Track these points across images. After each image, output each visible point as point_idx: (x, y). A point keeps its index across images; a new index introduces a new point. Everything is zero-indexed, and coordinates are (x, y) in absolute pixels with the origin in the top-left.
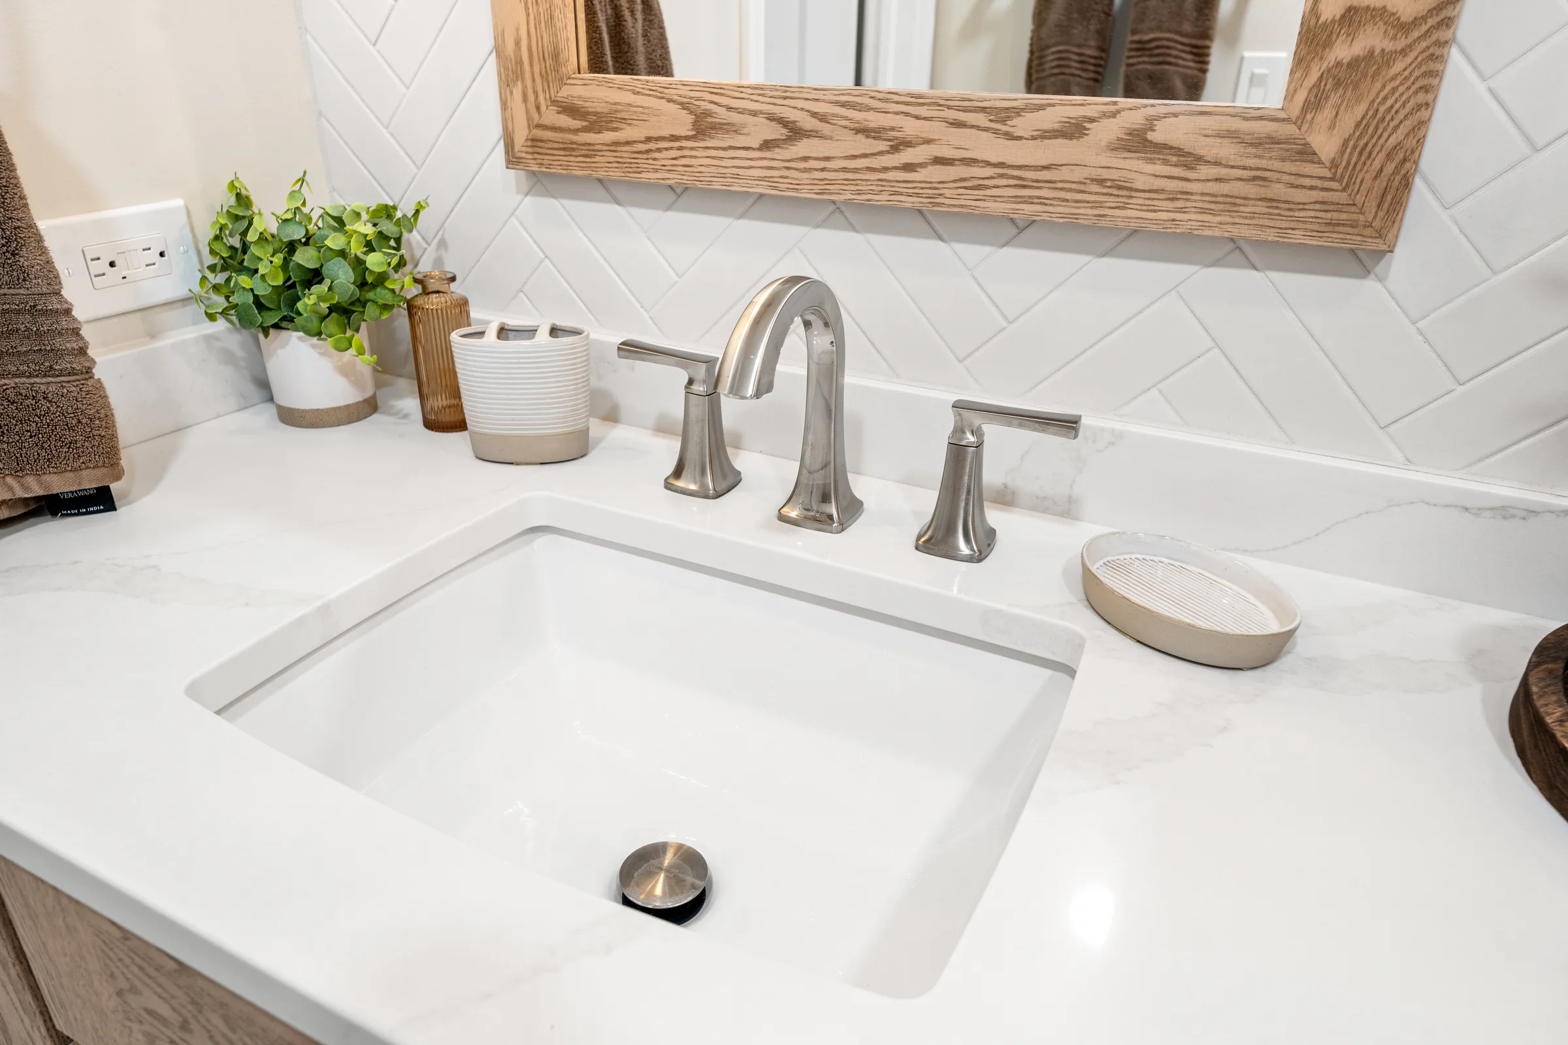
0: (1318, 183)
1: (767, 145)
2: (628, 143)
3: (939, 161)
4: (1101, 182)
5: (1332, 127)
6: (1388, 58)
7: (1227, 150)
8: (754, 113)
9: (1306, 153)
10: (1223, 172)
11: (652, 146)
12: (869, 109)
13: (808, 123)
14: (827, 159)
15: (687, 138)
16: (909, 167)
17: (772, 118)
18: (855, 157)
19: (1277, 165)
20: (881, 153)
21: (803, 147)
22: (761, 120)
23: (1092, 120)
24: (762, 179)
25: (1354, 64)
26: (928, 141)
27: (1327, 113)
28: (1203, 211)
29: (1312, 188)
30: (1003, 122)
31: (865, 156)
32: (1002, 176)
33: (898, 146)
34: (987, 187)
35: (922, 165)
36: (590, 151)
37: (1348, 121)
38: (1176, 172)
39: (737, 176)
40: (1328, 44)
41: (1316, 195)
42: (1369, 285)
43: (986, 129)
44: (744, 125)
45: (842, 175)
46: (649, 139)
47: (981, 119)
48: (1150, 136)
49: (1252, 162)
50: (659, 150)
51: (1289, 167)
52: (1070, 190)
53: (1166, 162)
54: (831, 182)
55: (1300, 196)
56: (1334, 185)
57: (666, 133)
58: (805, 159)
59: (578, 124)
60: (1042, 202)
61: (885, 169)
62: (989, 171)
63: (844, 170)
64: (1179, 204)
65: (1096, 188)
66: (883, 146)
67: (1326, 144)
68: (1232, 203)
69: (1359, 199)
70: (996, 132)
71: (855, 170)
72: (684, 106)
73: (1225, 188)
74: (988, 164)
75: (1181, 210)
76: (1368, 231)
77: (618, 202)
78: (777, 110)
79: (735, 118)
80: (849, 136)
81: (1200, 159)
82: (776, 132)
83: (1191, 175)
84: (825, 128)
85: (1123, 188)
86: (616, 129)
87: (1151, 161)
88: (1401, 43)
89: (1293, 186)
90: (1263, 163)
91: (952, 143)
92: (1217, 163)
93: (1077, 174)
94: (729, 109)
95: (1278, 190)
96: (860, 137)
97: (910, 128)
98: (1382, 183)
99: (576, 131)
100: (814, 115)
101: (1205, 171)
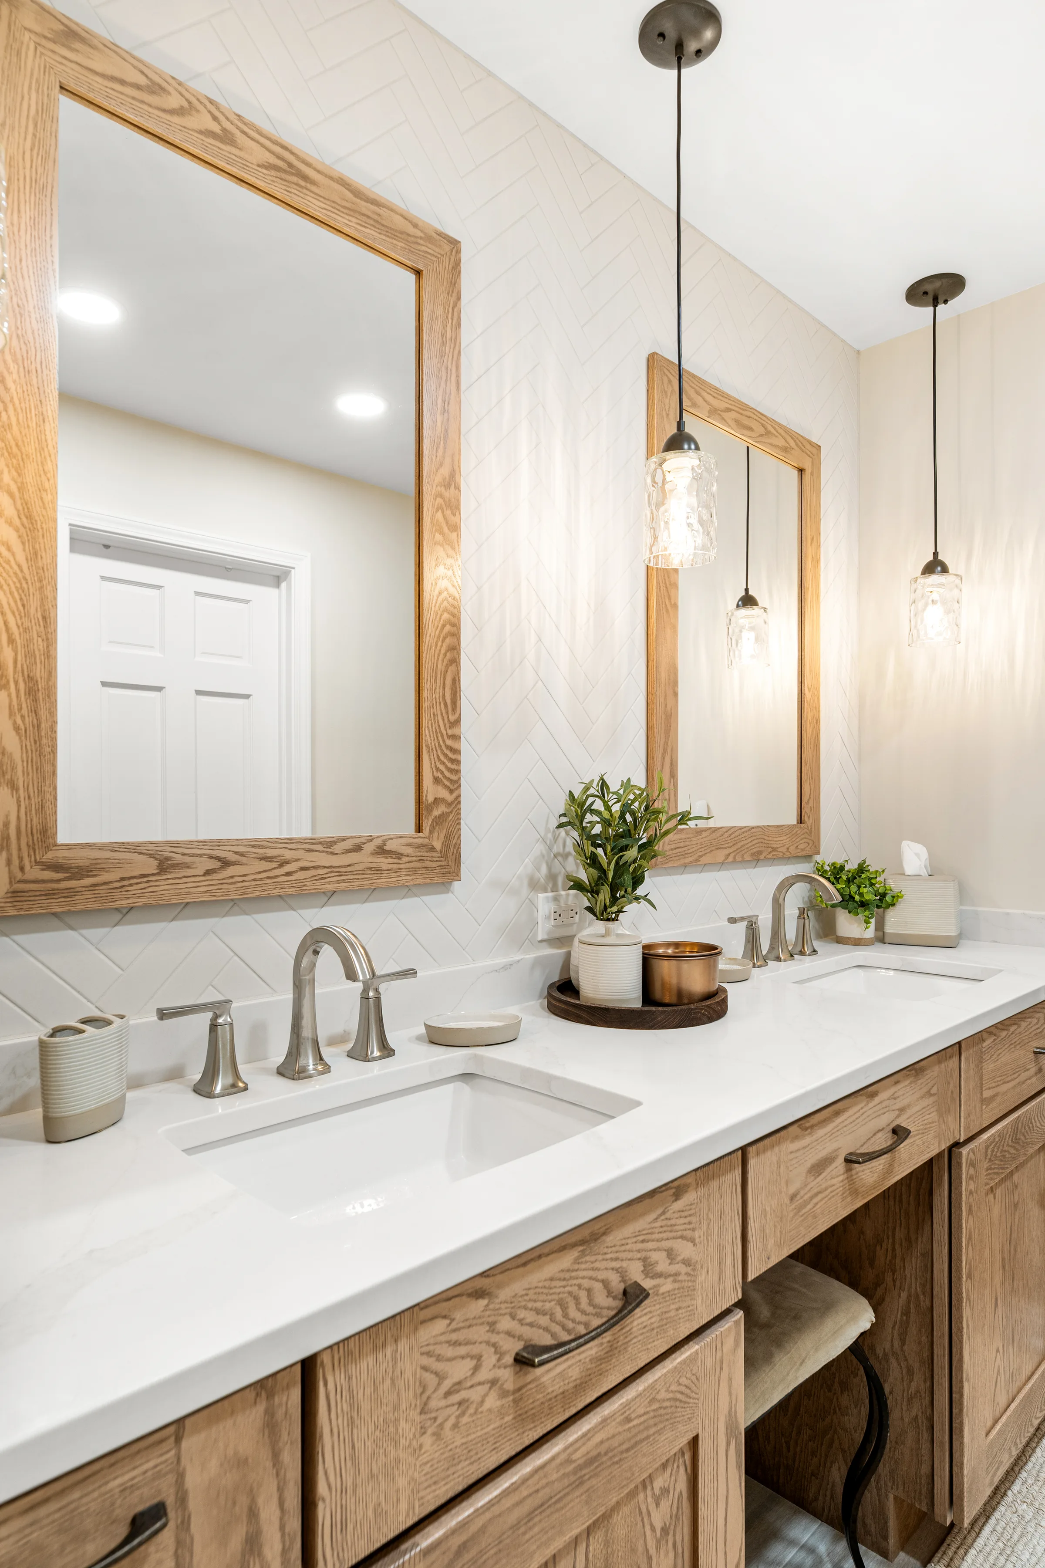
0: (438, 859)
1: (208, 872)
2: (105, 883)
3: (303, 869)
4: (370, 869)
5: (438, 839)
6: (448, 814)
7: (409, 850)
8: (200, 856)
9: (433, 849)
10: (410, 859)
11: (126, 883)
12: (267, 847)
13: (233, 857)
14: (245, 875)
15: (153, 875)
16: (288, 874)
17: (211, 857)
18: (260, 872)
19: (426, 854)
20: (274, 869)
21: (230, 871)
22: (203, 859)
23: (364, 843)
24: (206, 892)
25: (440, 817)
26: (297, 860)
27: (436, 834)
28: (407, 875)
29: (437, 861)
30: (330, 848)
31: (265, 871)
32: (331, 872)
33: (283, 864)
34: (325, 878)
35: (295, 872)
36: (71, 893)
37: (442, 835)
38: (396, 861)
39: (189, 893)
40: (432, 811)
41: (439, 863)
42: (450, 895)
43: (323, 852)
44: (193, 863)
45: (254, 883)
46: (122, 879)
47: (319, 847)
48: (386, 848)
49: (418, 854)
50: (131, 885)
51: (429, 854)
52: (359, 874)
53: (392, 858)
54: (247, 887)
55: (434, 864)
56: (442, 859)
57: (136, 873)
58: (232, 877)
59: (60, 876)
60: (349, 881)
61: (277, 876)
62: (325, 871)
63: (255, 880)
64: (398, 874)
65: (369, 872)
66: (275, 865)
67: (438, 845)
68: (414, 871)
69: (450, 863)
70: (327, 852)
71: (261, 879)
72: (151, 856)
73: (412, 865)
74: (325, 867)
75: (399, 876)
76: (454, 874)
77: (72, 929)
78: (215, 853)
79: (187, 859)
80: (257, 862)
81: (402, 855)
82: (214, 864)
83: (400, 861)
84: (243, 860)
85: (379, 870)
86: (95, 876)
87: (386, 858)
88: (450, 810)
89: (431, 861)
90: (421, 854)
91: (309, 859)
92: (408, 856)
93: (361, 867)
94: (183, 854)
95: (428, 864)
96: (263, 862)
97: (288, 854)
98: (454, 857)
99: (58, 881)
100: (236, 853)
101: (405, 859)
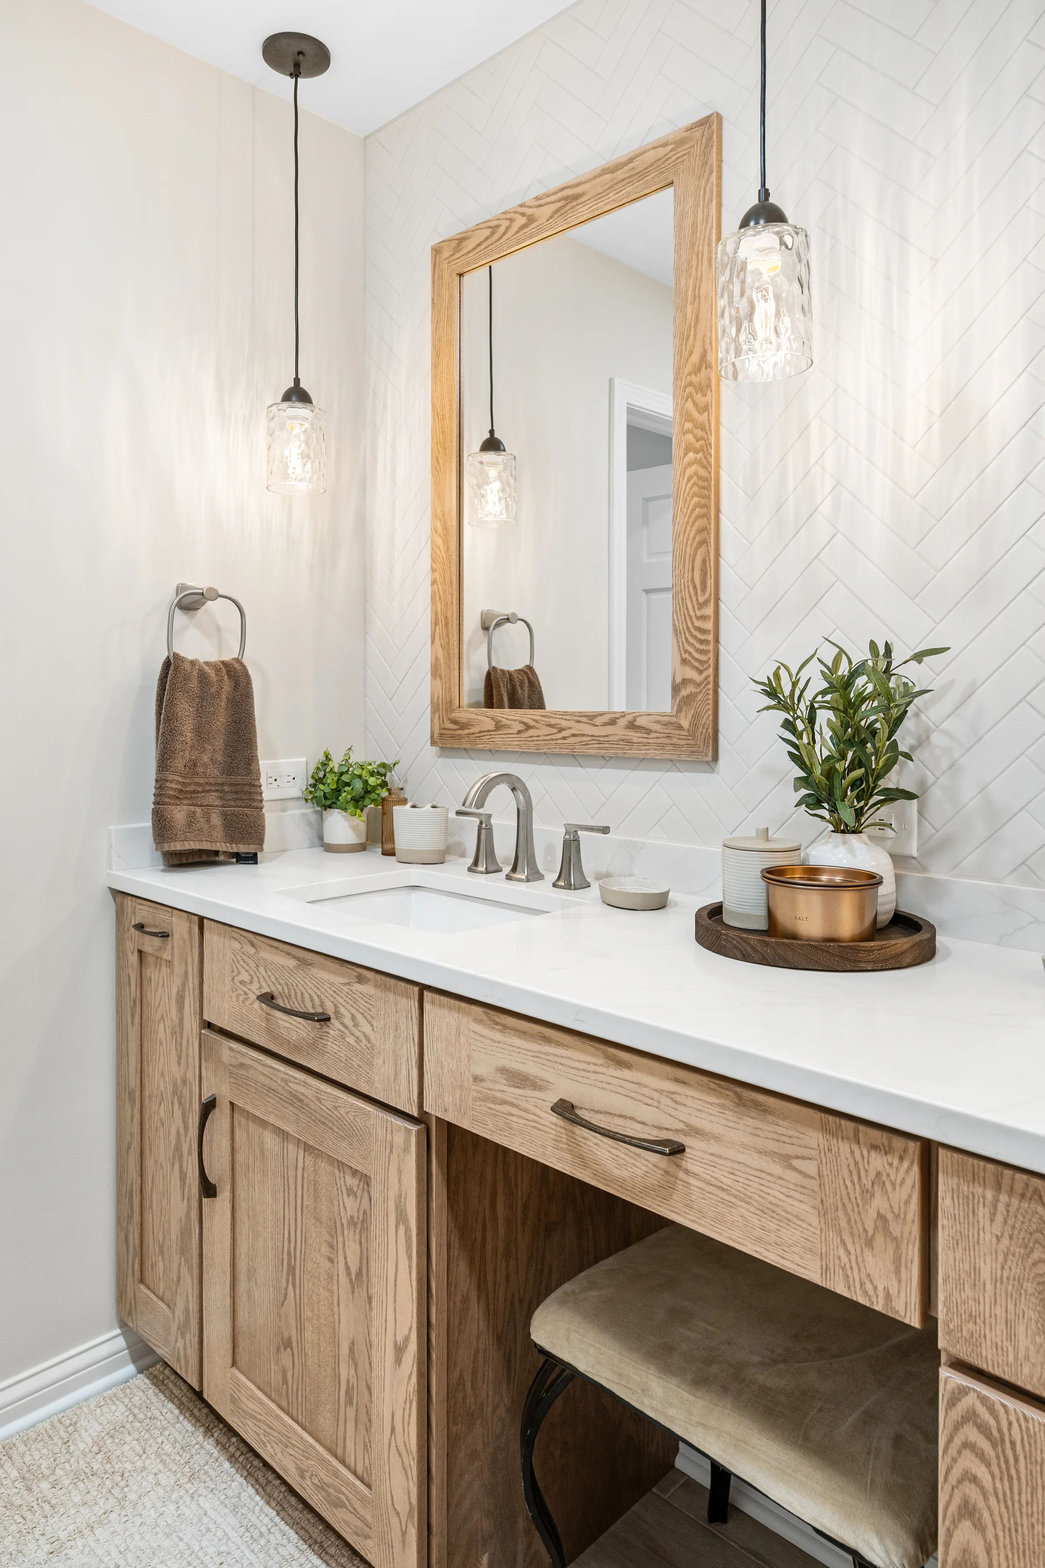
0: (685, 737)
1: (519, 732)
2: (473, 734)
3: (574, 735)
4: (623, 740)
5: (686, 718)
6: (696, 694)
7: (657, 727)
8: (515, 721)
9: (680, 727)
10: (658, 735)
11: (481, 734)
12: (551, 717)
13: (532, 723)
14: (538, 736)
15: (493, 731)
16: (564, 738)
17: (521, 722)
18: (547, 735)
19: (673, 732)
20: (555, 733)
21: (531, 732)
22: (517, 723)
23: (618, 718)
24: (517, 745)
25: (688, 697)
26: (570, 728)
27: (683, 713)
28: (655, 749)
29: (684, 739)
30: (592, 720)
31: (550, 735)
32: (593, 740)
33: (561, 730)
34: (589, 744)
35: (568, 737)
36: (460, 737)
37: (690, 715)
38: (645, 735)
39: (509, 745)
40: (679, 691)
41: (686, 742)
42: (714, 775)
43: (587, 723)
44: (512, 725)
45: (544, 742)
46: (480, 732)
47: (585, 719)
48: (636, 723)
49: (666, 731)
50: (483, 736)
51: (676, 732)
52: (614, 744)
53: (641, 732)
54: (540, 745)
55: (681, 742)
56: (690, 738)
57: (485, 729)
58: (531, 737)
59: (456, 727)
60: (606, 748)
61: (557, 739)
62: (589, 738)
63: (544, 740)
64: (647, 747)
65: (622, 743)
66: (555, 731)
67: (685, 724)
68: (662, 746)
69: (698, 742)
70: (590, 724)
71: (547, 740)
72: (492, 719)
73: (659, 741)
74: (589, 736)
75: (648, 750)
76: (703, 754)
77: (472, 759)
78: (522, 719)
79: (508, 722)
80: (545, 727)
81: (651, 731)
82: (522, 727)
83: (649, 736)
84: (538, 725)
85: (630, 742)
86: (469, 729)
87: (637, 732)
88: (698, 690)
89: (679, 739)
90: (669, 731)
91: (578, 728)
92: (656, 732)
93: (616, 738)
94: (507, 719)
95: (675, 741)
96: (548, 727)
97: (564, 724)
98: (703, 737)
99: (456, 730)
100: (534, 720)
101: (653, 735)
